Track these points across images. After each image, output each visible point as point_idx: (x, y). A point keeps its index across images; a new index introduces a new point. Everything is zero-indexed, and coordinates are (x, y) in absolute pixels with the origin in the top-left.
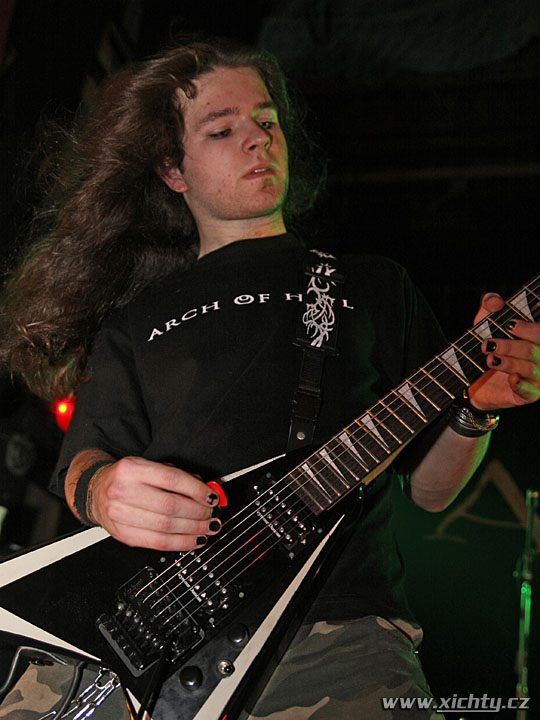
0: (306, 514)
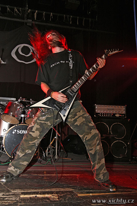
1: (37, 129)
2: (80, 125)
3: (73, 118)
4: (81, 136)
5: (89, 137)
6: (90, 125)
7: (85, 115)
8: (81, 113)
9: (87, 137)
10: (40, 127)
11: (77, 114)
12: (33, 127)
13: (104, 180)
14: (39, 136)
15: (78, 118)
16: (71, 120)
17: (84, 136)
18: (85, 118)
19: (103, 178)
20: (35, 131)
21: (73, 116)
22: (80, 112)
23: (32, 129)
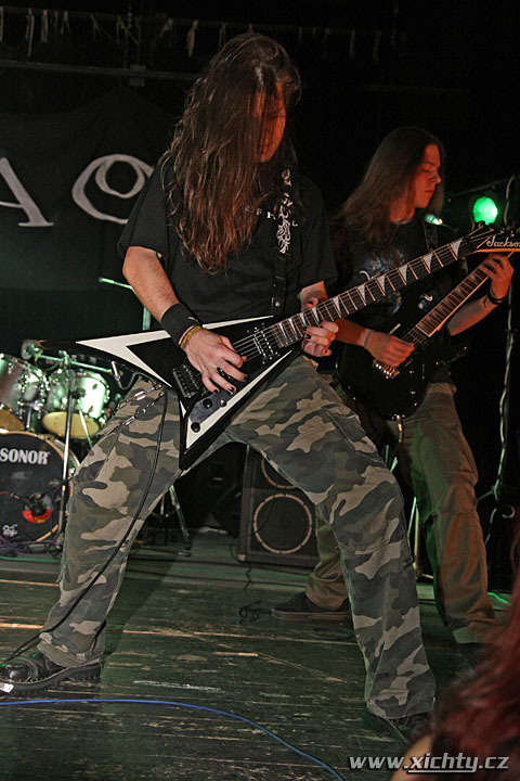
0: (276, 348)
1: (118, 475)
2: (312, 449)
3: (281, 421)
4: (316, 498)
5: (353, 499)
6: (357, 449)
7: (335, 410)
8: (318, 401)
9: (344, 502)
10: (130, 464)
11: (299, 405)
12: (101, 463)
13: (414, 708)
14: (124, 505)
15: (302, 422)
16: (271, 432)
17: (332, 497)
18: (336, 419)
19: (409, 698)
20: (109, 483)
21: (282, 415)
22: (312, 399)
23: (95, 474)
